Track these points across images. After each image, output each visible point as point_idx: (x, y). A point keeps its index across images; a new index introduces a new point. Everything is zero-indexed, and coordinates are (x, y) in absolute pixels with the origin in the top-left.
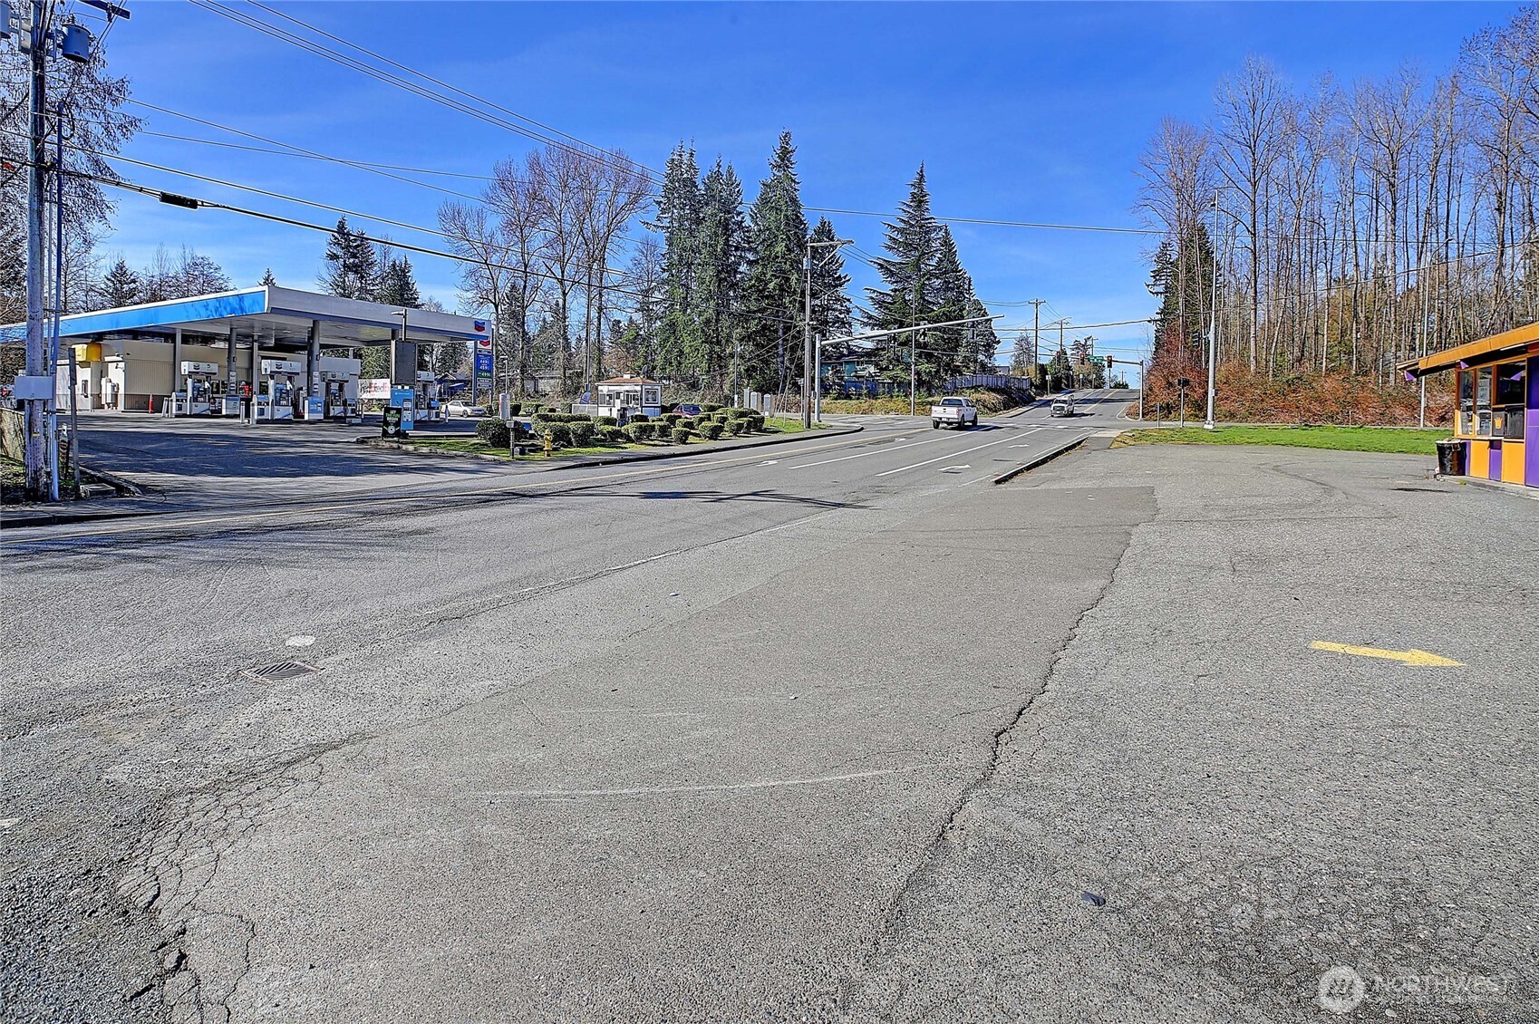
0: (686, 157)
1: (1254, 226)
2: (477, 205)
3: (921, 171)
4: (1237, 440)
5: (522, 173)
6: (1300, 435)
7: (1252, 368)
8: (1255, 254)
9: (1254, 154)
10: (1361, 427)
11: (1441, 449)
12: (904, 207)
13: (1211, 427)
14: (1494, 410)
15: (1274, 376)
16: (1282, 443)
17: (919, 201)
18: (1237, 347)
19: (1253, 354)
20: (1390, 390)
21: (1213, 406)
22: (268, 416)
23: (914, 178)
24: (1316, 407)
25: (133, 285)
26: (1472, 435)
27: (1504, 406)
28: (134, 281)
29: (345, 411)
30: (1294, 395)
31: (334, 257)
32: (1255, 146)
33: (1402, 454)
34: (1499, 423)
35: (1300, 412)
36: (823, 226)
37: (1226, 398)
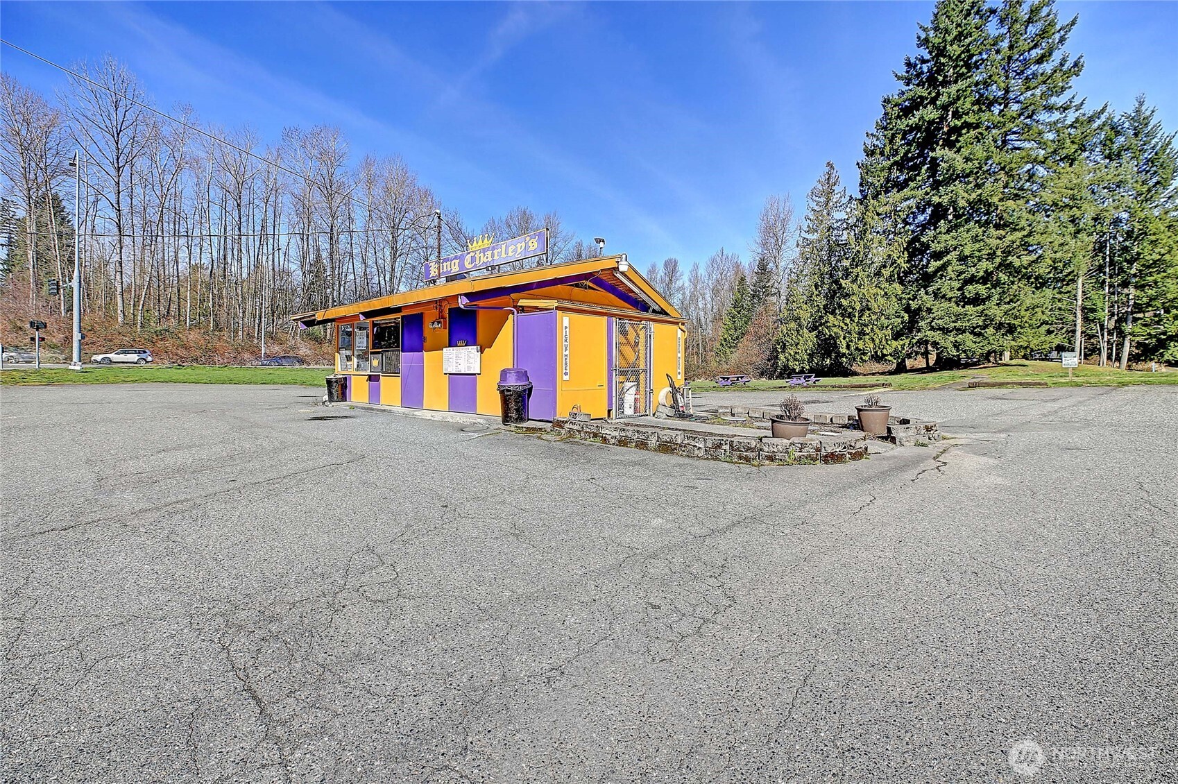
1: (119, 204)
4: (111, 379)
6: (175, 373)
7: (120, 319)
8: (120, 226)
9: (117, 144)
10: (226, 366)
11: (329, 382)
13: (78, 368)
14: (372, 353)
15: (142, 327)
16: (162, 380)
18: (102, 302)
19: (120, 308)
20: (240, 342)
21: (80, 349)
24: (182, 352)
26: (351, 371)
27: (381, 350)
30: (162, 342)
32: (118, 137)
33: (264, 385)
34: (375, 363)
35: (169, 355)
37: (93, 343)
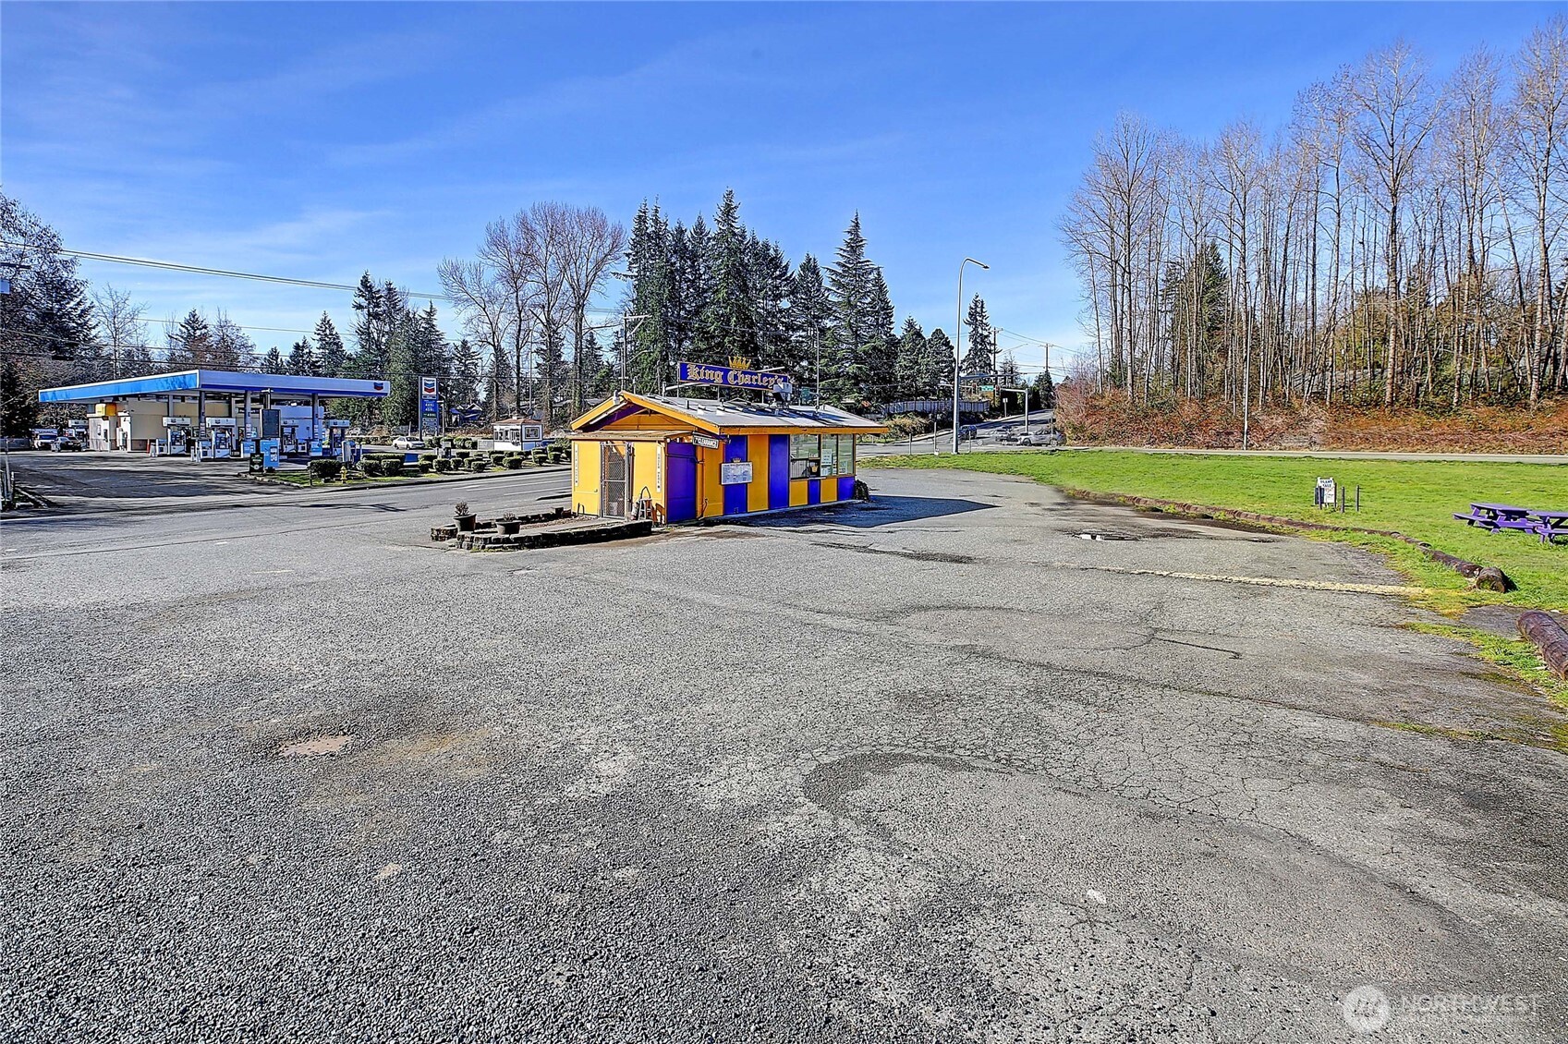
0: (649, 215)
2: (476, 260)
3: (856, 219)
5: (513, 232)
12: (841, 252)
17: (855, 246)
22: (210, 456)
23: (850, 226)
25: (204, 331)
28: (205, 327)
29: (297, 448)
31: (359, 307)
36: (809, 262)
